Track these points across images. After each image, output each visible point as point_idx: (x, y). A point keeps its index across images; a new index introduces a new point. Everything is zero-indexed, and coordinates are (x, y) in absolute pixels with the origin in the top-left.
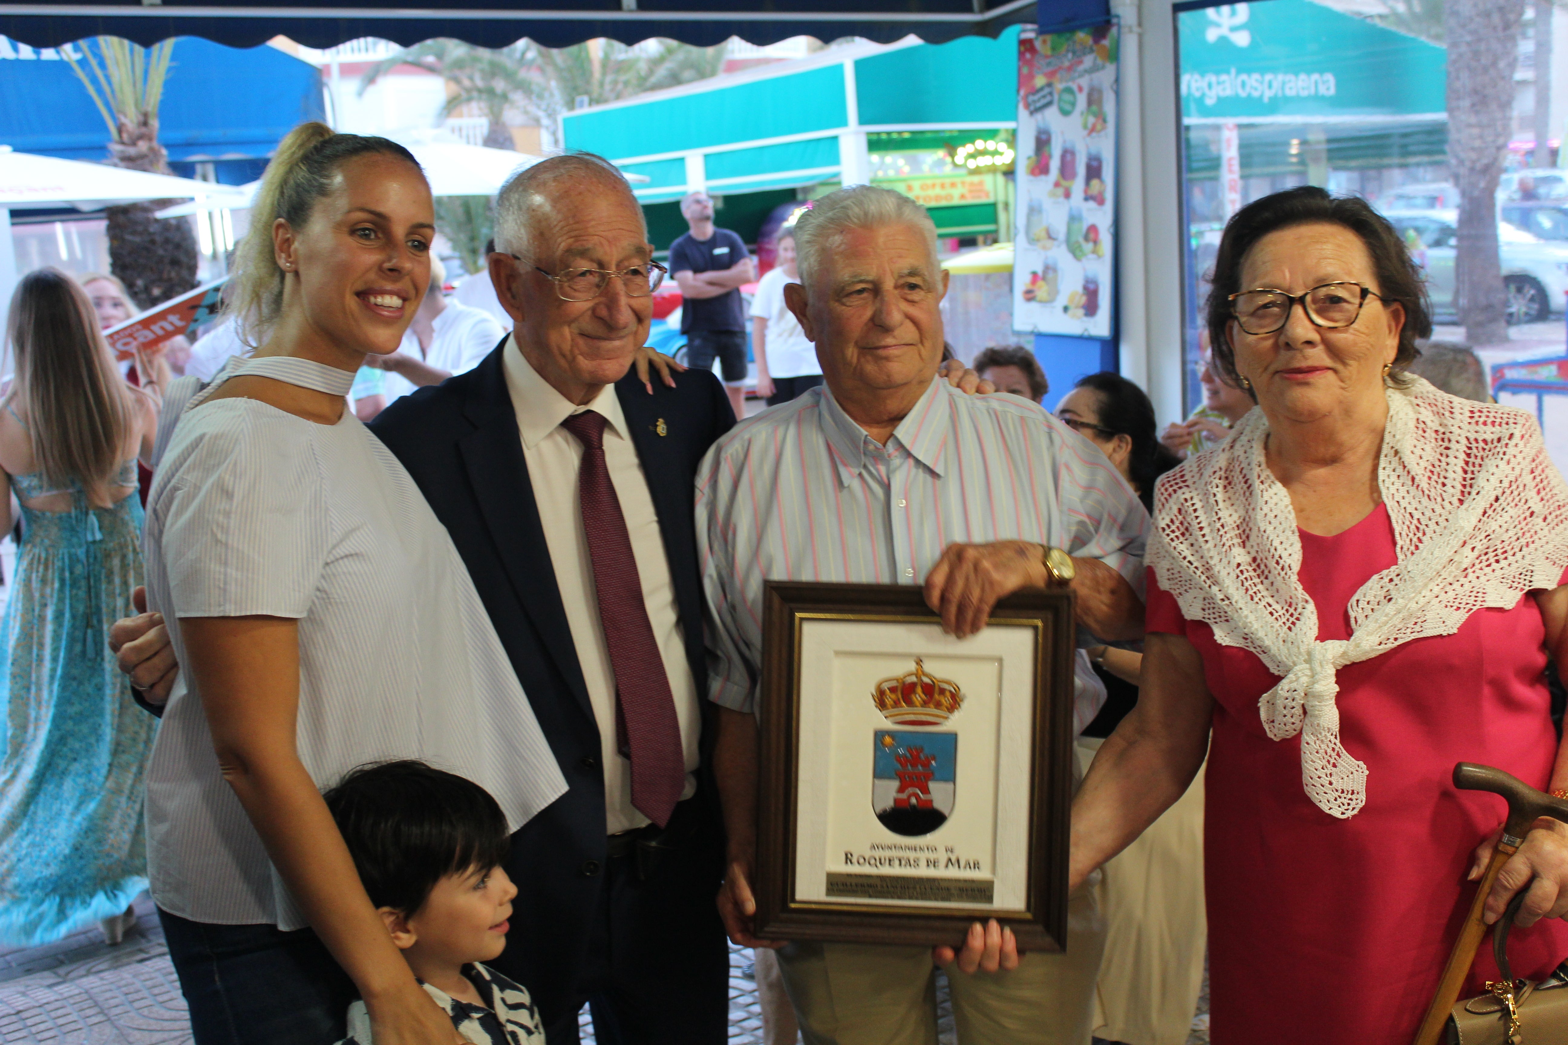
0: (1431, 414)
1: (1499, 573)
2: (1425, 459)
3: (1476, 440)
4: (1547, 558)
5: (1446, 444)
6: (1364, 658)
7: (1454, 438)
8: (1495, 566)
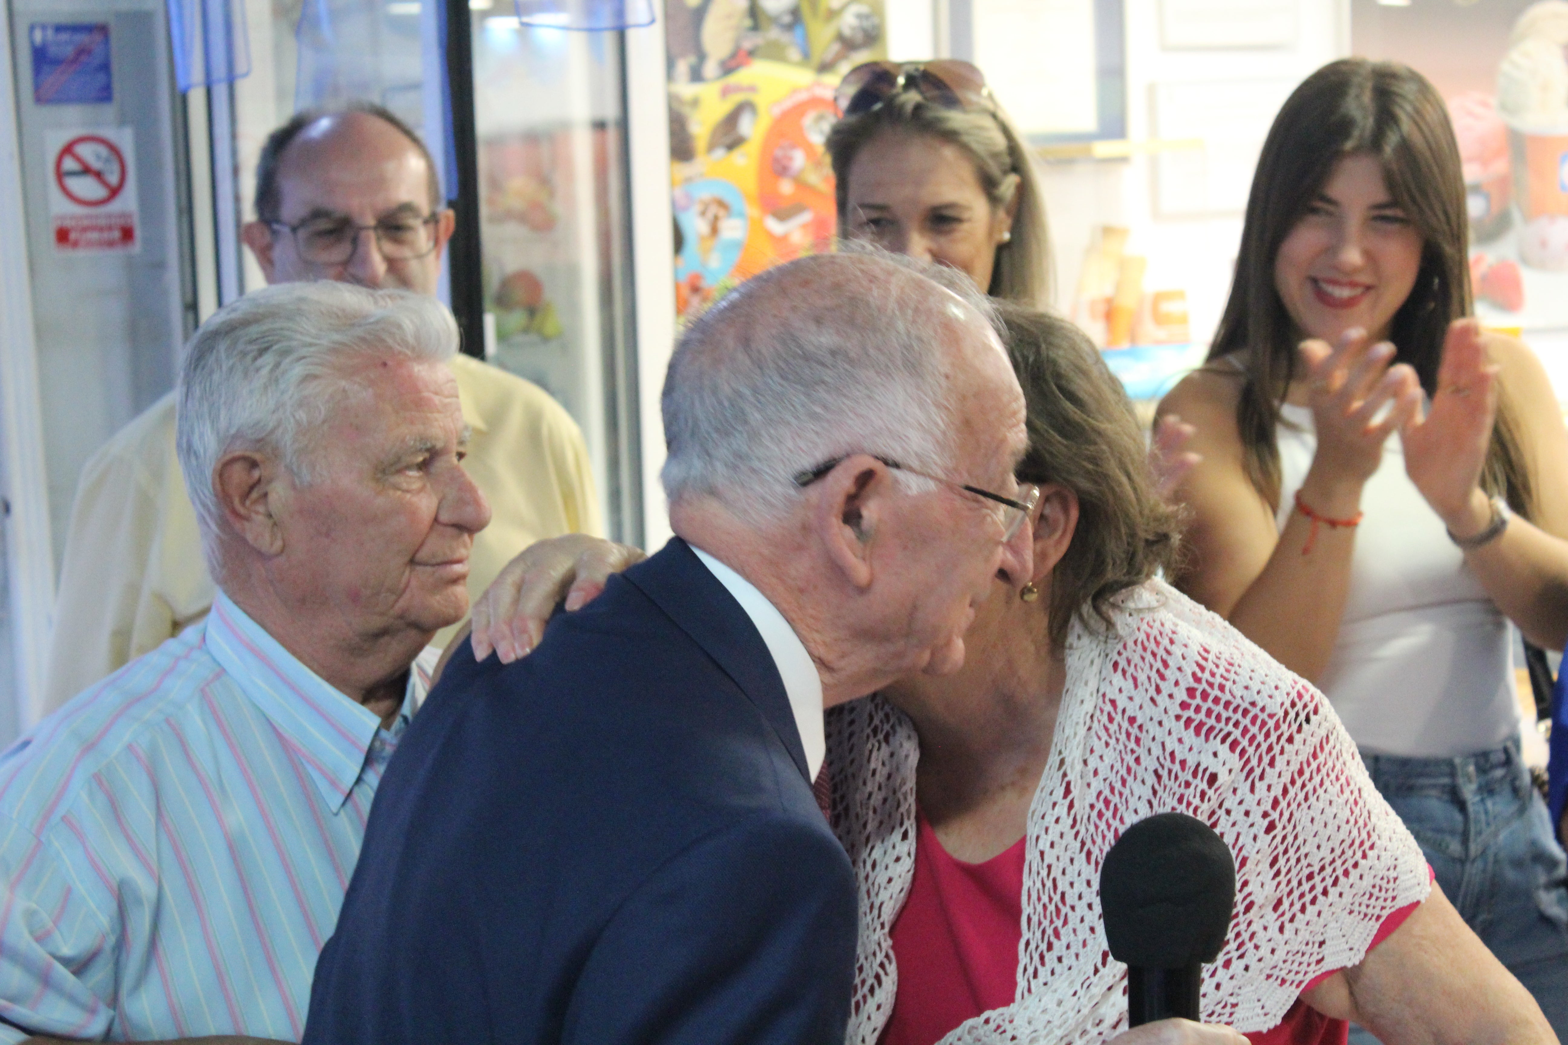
3: (1173, 757)
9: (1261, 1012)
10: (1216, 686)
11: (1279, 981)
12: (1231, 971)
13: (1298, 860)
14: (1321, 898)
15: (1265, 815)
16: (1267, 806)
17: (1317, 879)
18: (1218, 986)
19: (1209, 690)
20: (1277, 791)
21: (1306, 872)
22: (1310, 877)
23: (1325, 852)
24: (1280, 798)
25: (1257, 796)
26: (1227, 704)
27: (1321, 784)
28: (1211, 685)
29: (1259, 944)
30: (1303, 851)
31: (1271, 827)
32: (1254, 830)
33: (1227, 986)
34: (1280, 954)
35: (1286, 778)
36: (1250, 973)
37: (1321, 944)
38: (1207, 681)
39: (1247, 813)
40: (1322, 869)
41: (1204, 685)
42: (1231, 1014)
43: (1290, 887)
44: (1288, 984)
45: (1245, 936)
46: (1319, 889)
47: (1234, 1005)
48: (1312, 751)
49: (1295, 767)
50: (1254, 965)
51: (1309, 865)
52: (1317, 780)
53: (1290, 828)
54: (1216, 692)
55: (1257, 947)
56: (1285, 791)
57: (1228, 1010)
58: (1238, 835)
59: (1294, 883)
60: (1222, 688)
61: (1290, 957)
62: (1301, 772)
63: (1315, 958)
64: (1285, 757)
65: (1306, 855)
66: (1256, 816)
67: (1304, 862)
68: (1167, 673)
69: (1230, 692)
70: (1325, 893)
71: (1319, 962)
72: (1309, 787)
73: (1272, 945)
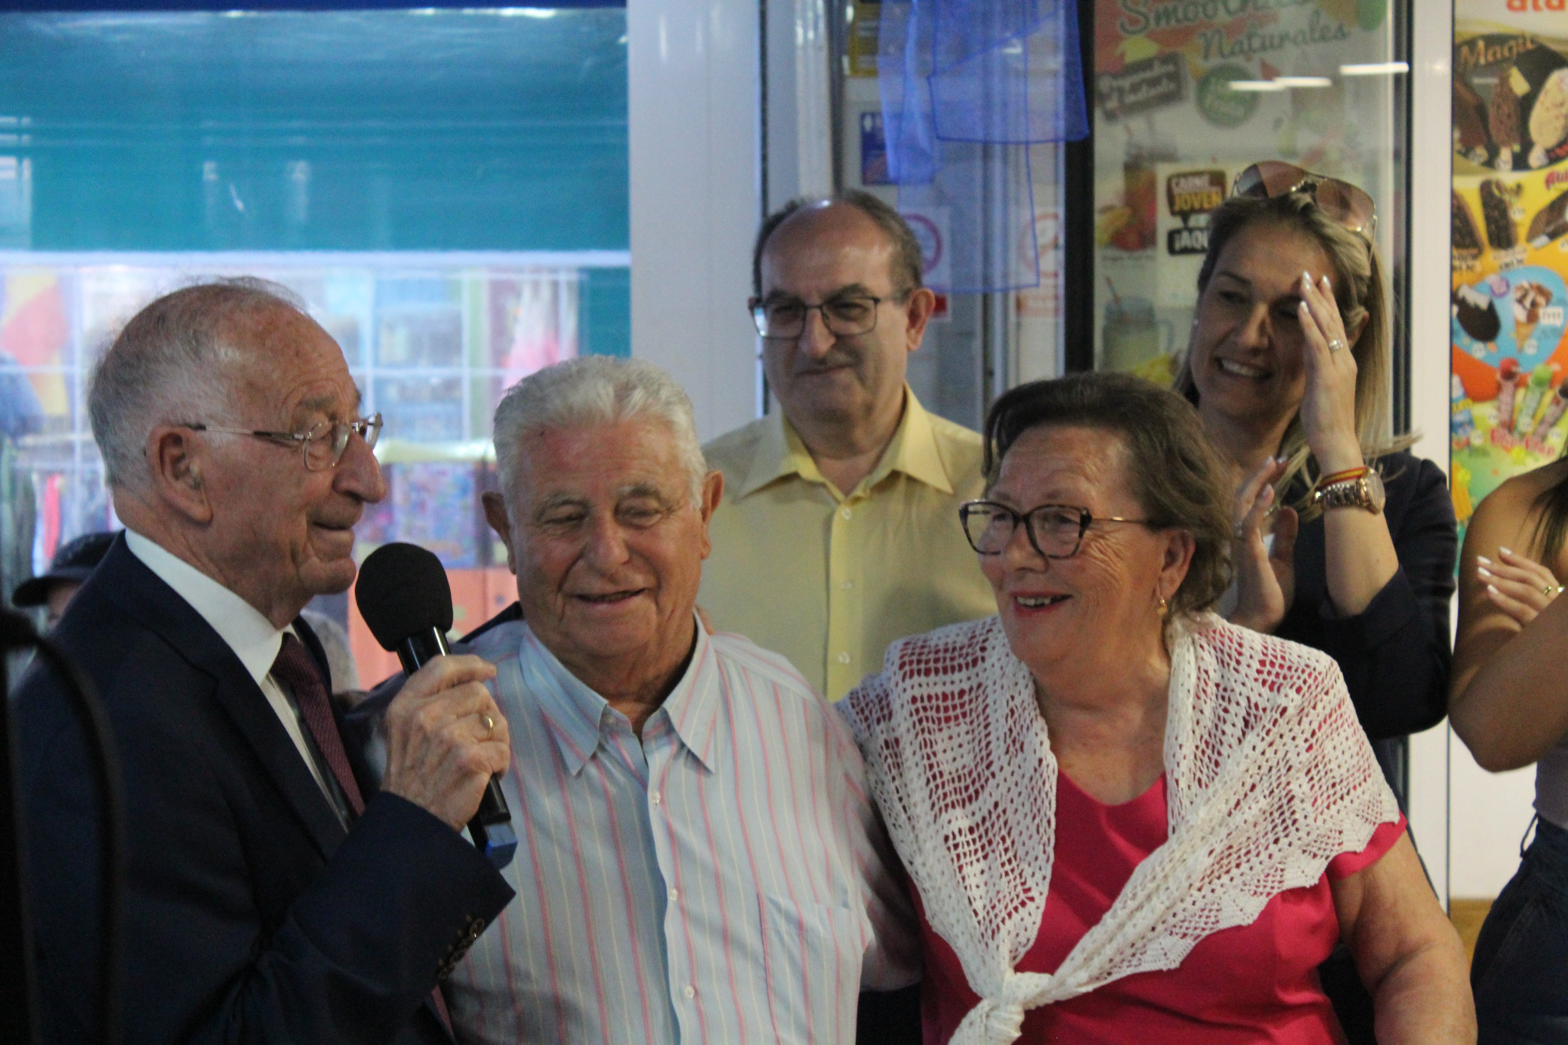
0: (1214, 661)
1: (1238, 881)
2: (1202, 724)
3: (1256, 706)
4: (1304, 851)
5: (1225, 704)
6: (1071, 997)
7: (1235, 697)
8: (1235, 872)
9: (1303, 875)
10: (1279, 657)
11: (1312, 855)
12: (1280, 845)
13: (1326, 773)
14: (1339, 801)
15: (1306, 740)
16: (1307, 735)
17: (1338, 787)
18: (1270, 856)
19: (1274, 660)
20: (1315, 726)
21: (1331, 782)
22: (1334, 785)
23: (1343, 770)
24: (1317, 731)
25: (1302, 727)
26: (1290, 668)
27: (1342, 725)
28: (1276, 657)
29: (1299, 827)
30: (1329, 767)
31: (1310, 748)
32: (1298, 750)
33: (1277, 856)
34: (1313, 836)
35: (1321, 718)
36: (1292, 848)
37: (1340, 832)
38: (1272, 655)
39: (1294, 738)
40: (1341, 781)
41: (1271, 658)
42: (1281, 876)
43: (1321, 790)
44: (1319, 857)
45: (1289, 822)
46: (1339, 795)
47: (1282, 870)
48: (1338, 702)
49: (1327, 711)
50: (1296, 843)
51: (1333, 777)
52: (1339, 722)
53: (1320, 750)
54: (1280, 661)
55: (1297, 830)
56: (1320, 727)
57: (1279, 872)
58: (1287, 752)
59: (1324, 788)
60: (1283, 658)
61: (1320, 839)
62: (1330, 715)
63: (1337, 841)
64: (1323, 703)
65: (1331, 770)
66: (1300, 741)
67: (1330, 775)
68: (1243, 650)
69: (1290, 660)
70: (1342, 798)
71: (1340, 844)
72: (1334, 726)
73: (1308, 829)
